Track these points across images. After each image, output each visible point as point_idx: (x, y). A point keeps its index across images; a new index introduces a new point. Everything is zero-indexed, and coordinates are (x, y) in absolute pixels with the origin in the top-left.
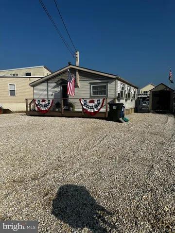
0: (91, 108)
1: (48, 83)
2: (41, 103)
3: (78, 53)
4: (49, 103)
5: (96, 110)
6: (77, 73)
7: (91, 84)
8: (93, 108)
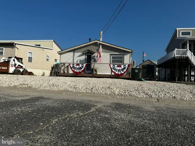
0: (118, 71)
1: (74, 52)
2: (75, 66)
3: (102, 32)
4: (83, 67)
5: (122, 72)
6: (101, 46)
7: (111, 55)
8: (120, 71)
